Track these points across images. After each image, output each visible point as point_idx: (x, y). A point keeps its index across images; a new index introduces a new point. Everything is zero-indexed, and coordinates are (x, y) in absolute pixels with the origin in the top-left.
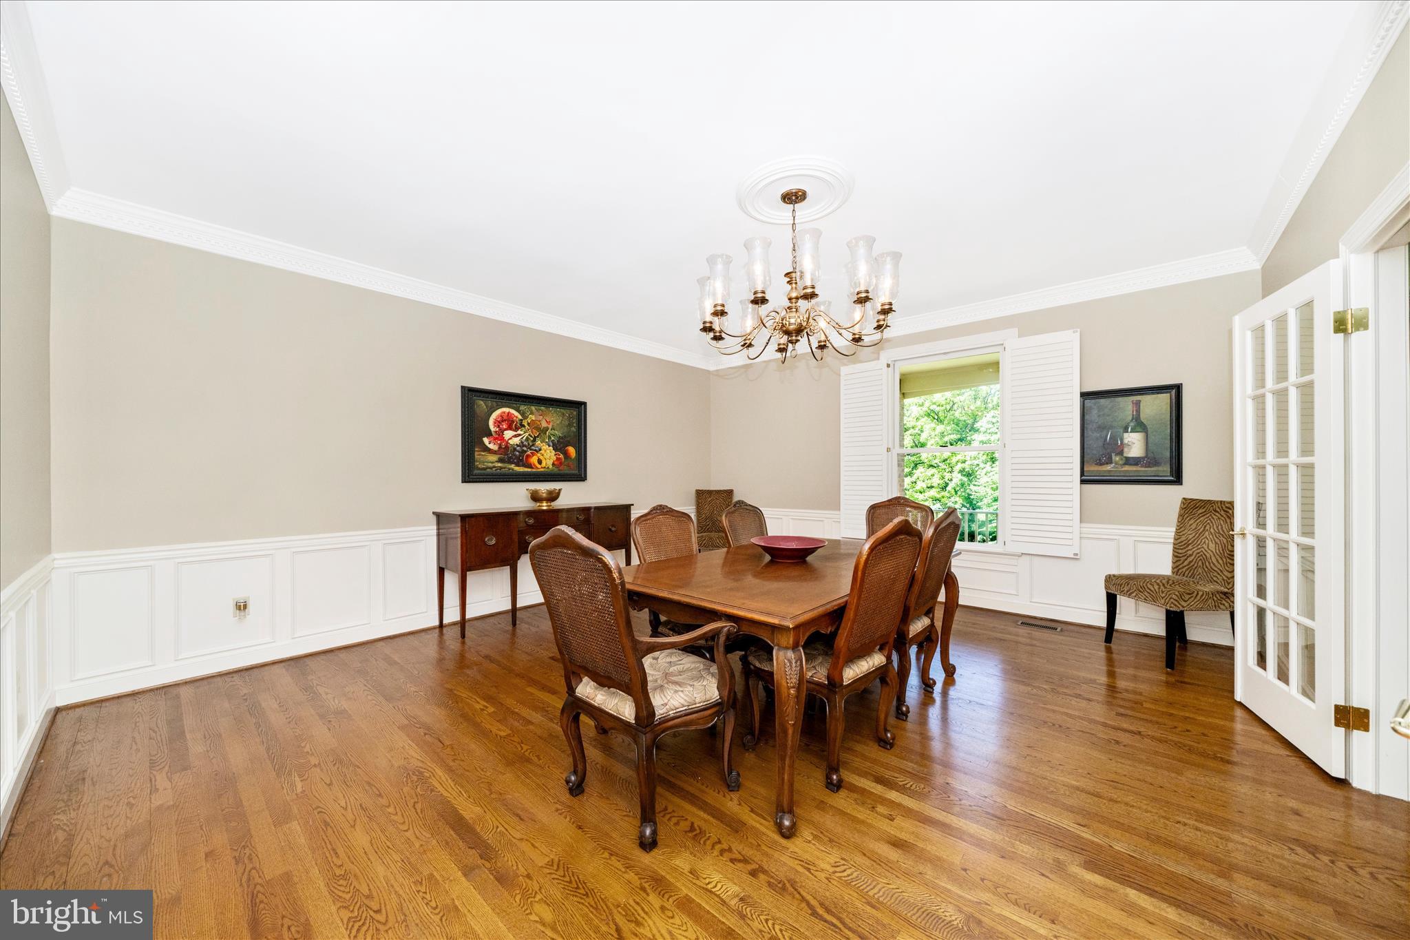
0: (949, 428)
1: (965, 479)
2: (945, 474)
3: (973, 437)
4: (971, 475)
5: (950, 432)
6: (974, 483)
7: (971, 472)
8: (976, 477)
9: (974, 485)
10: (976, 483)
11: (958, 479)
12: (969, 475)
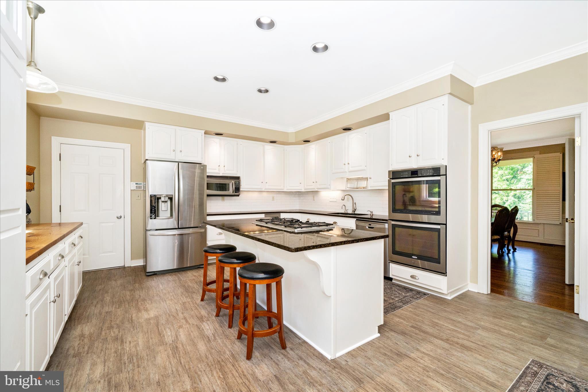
0: (506, 172)
1: (517, 200)
2: (503, 197)
3: (522, 177)
4: (520, 198)
5: (507, 174)
6: (521, 202)
7: (520, 196)
8: (523, 199)
9: (523, 203)
10: (523, 202)
11: (511, 200)
12: (519, 198)
